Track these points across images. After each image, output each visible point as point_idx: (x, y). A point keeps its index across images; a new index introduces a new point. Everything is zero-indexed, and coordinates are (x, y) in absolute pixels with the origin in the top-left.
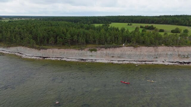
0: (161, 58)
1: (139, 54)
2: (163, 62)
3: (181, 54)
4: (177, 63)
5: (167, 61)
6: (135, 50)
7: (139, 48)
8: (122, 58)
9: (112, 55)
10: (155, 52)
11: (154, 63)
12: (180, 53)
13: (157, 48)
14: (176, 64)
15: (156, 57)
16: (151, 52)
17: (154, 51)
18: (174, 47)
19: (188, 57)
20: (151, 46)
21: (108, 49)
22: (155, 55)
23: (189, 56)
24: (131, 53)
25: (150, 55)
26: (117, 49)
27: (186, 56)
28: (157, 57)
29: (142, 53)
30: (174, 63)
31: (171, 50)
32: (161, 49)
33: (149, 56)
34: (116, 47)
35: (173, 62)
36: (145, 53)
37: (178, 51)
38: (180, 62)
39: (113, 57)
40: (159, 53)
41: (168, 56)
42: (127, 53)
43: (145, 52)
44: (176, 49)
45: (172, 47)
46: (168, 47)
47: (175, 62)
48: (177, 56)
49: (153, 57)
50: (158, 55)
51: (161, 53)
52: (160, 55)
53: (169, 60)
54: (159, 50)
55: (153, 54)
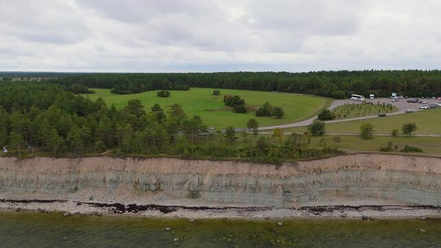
0: (84, 191)
1: (22, 180)
2: (80, 204)
3: (141, 180)
4: (109, 208)
5: (94, 201)
6: (16, 167)
7: (29, 162)
10: (71, 173)
12: (138, 177)
13: (78, 163)
15: (73, 187)
17: (65, 171)
18: (129, 160)
19: (157, 189)
20: (63, 157)
22: (69, 182)
23: (162, 187)
24: (5, 175)
25: (53, 182)
27: (153, 188)
28: (76, 189)
29: (31, 177)
30: (99, 210)
32: (89, 165)
35: (102, 205)
36: (40, 176)
37: (134, 172)
38: (118, 206)
40: (82, 176)
41: (108, 185)
43: (42, 173)
44: (131, 165)
45: (122, 158)
46: (112, 161)
48: (131, 187)
49: (63, 187)
50: (78, 181)
51: (88, 178)
52: (84, 182)
53: (101, 199)
54: (82, 167)
55: (63, 179)
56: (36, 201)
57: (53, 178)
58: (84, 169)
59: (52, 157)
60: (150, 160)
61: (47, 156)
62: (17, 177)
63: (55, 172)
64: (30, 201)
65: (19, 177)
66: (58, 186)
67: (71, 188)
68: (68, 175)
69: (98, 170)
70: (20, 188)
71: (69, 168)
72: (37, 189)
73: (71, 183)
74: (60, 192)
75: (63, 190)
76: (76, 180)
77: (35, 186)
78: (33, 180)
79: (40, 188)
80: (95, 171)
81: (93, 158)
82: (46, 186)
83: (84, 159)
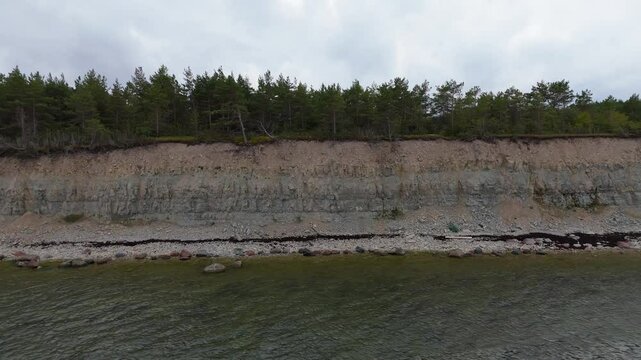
0: (422, 214)
1: (267, 191)
2: (442, 238)
3: (552, 184)
4: (532, 241)
5: (467, 231)
6: (244, 162)
7: (270, 150)
8: (141, 223)
9: (67, 208)
10: (385, 172)
11: (375, 245)
12: (543, 178)
13: (393, 150)
14: (530, 245)
16: (354, 173)
17: (372, 167)
18: (503, 145)
19: (595, 203)
21: (44, 162)
22: (381, 195)
23: (603, 198)
24: (214, 184)
25: (347, 194)
26: (116, 156)
27: (586, 200)
28: (396, 214)
29: (290, 185)
30: (515, 245)
31: (483, 157)
33: (341, 202)
34: (110, 148)
35: (505, 238)
36: (311, 180)
37: (530, 168)
38: (554, 238)
39: (71, 219)
40: (412, 180)
41: (473, 202)
42: (181, 184)
43: (315, 174)
44: (516, 154)
45: (489, 140)
46: (466, 146)
47: (522, 238)
48: (530, 201)
49: (368, 207)
50: (400, 192)
51: (423, 184)
52: (415, 193)
53: (479, 228)
54: (406, 159)
55: (369, 185)
57: (352, 184)
58: (412, 163)
59: (322, 140)
60: (552, 144)
61: (308, 140)
62: (252, 184)
63: (351, 170)
65: (260, 184)
66: (359, 204)
67: (384, 211)
68: (377, 178)
69: (442, 166)
70: (258, 215)
71: (378, 161)
72: (304, 214)
73: (386, 196)
74: (362, 218)
75: (367, 214)
76: (397, 190)
77: (301, 206)
78: (294, 190)
79: (312, 211)
80: (436, 167)
81: (419, 143)
82: (326, 204)
83: (401, 143)
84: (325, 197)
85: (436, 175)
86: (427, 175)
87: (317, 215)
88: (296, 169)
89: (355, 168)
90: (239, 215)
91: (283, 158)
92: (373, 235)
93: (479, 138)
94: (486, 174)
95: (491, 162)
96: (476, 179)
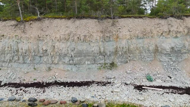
2: (139, 88)
10: (106, 39)
13: (113, 25)
15: (109, 61)
16: (85, 40)
17: (97, 36)
22: (103, 54)
25: (80, 54)
28: (113, 65)
29: (43, 46)
33: (76, 58)
36: (57, 44)
40: (123, 43)
41: (165, 58)
45: (179, 17)
46: (163, 22)
49: (94, 61)
50: (116, 52)
51: (132, 47)
52: (125, 52)
53: (168, 79)
54: (120, 30)
55: (94, 48)
56: (57, 83)
57: (82, 47)
58: (125, 33)
59: (69, 18)
61: (61, 18)
62: (20, 46)
63: (82, 38)
64: (48, 85)
65: (24, 46)
66: (88, 60)
67: (105, 64)
68: (100, 43)
69: (145, 35)
70: (25, 65)
71: (102, 32)
72: (53, 65)
73: (106, 54)
74: (89, 68)
75: (94, 66)
76: (114, 50)
77: (50, 61)
78: (46, 51)
79: (58, 63)
80: (140, 35)
81: (131, 20)
82: (67, 60)
83: (119, 20)
84: (66, 55)
85: (141, 41)
86: (134, 41)
87: (61, 67)
88: (48, 37)
89: (85, 36)
90: (15, 65)
91: (42, 30)
92: (93, 82)
93: (172, 16)
94: (176, 40)
95: (180, 32)
96: (168, 44)
